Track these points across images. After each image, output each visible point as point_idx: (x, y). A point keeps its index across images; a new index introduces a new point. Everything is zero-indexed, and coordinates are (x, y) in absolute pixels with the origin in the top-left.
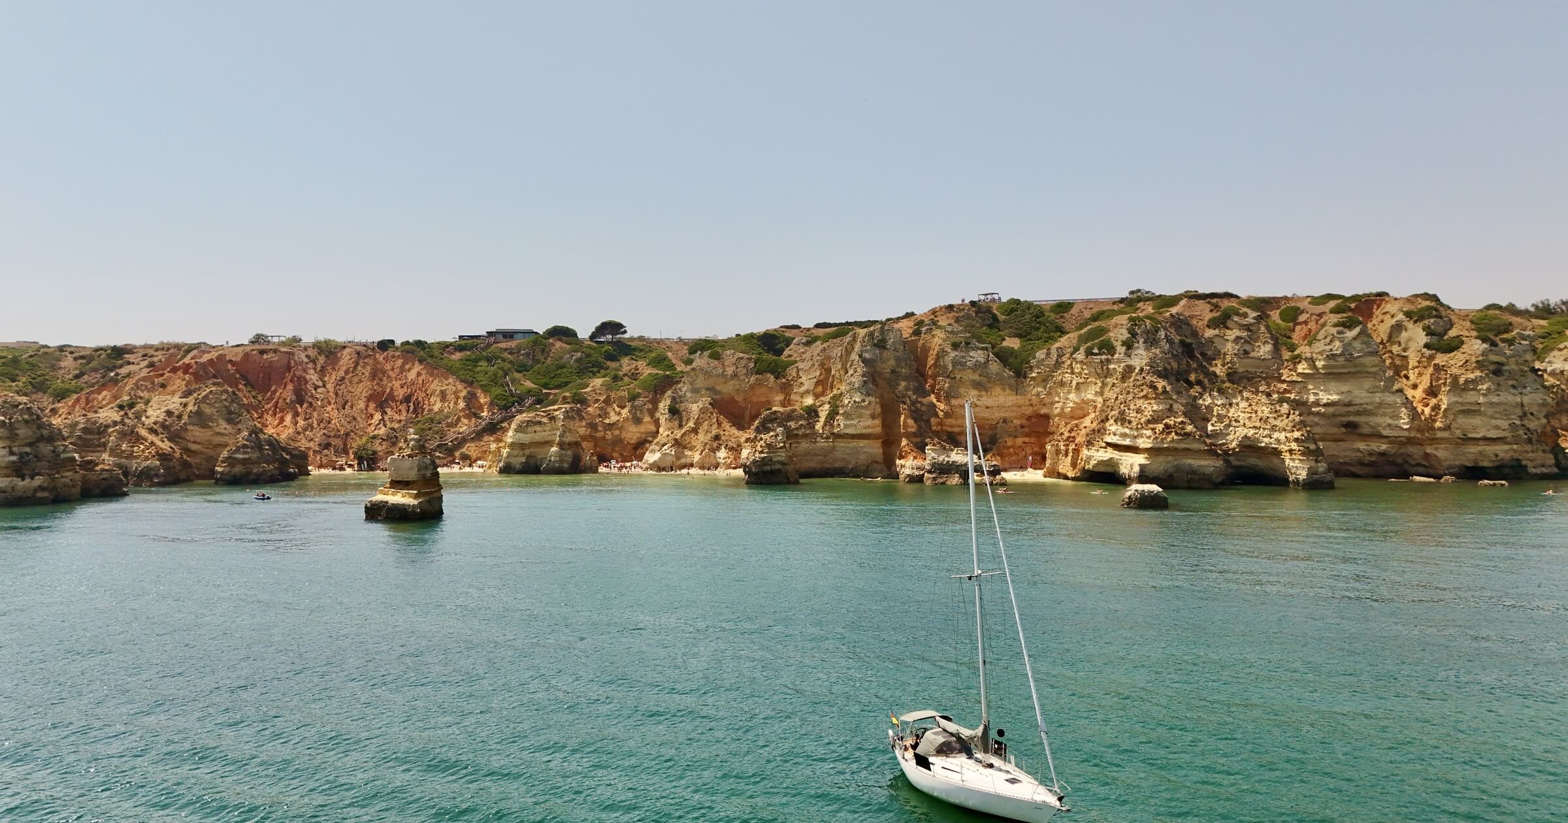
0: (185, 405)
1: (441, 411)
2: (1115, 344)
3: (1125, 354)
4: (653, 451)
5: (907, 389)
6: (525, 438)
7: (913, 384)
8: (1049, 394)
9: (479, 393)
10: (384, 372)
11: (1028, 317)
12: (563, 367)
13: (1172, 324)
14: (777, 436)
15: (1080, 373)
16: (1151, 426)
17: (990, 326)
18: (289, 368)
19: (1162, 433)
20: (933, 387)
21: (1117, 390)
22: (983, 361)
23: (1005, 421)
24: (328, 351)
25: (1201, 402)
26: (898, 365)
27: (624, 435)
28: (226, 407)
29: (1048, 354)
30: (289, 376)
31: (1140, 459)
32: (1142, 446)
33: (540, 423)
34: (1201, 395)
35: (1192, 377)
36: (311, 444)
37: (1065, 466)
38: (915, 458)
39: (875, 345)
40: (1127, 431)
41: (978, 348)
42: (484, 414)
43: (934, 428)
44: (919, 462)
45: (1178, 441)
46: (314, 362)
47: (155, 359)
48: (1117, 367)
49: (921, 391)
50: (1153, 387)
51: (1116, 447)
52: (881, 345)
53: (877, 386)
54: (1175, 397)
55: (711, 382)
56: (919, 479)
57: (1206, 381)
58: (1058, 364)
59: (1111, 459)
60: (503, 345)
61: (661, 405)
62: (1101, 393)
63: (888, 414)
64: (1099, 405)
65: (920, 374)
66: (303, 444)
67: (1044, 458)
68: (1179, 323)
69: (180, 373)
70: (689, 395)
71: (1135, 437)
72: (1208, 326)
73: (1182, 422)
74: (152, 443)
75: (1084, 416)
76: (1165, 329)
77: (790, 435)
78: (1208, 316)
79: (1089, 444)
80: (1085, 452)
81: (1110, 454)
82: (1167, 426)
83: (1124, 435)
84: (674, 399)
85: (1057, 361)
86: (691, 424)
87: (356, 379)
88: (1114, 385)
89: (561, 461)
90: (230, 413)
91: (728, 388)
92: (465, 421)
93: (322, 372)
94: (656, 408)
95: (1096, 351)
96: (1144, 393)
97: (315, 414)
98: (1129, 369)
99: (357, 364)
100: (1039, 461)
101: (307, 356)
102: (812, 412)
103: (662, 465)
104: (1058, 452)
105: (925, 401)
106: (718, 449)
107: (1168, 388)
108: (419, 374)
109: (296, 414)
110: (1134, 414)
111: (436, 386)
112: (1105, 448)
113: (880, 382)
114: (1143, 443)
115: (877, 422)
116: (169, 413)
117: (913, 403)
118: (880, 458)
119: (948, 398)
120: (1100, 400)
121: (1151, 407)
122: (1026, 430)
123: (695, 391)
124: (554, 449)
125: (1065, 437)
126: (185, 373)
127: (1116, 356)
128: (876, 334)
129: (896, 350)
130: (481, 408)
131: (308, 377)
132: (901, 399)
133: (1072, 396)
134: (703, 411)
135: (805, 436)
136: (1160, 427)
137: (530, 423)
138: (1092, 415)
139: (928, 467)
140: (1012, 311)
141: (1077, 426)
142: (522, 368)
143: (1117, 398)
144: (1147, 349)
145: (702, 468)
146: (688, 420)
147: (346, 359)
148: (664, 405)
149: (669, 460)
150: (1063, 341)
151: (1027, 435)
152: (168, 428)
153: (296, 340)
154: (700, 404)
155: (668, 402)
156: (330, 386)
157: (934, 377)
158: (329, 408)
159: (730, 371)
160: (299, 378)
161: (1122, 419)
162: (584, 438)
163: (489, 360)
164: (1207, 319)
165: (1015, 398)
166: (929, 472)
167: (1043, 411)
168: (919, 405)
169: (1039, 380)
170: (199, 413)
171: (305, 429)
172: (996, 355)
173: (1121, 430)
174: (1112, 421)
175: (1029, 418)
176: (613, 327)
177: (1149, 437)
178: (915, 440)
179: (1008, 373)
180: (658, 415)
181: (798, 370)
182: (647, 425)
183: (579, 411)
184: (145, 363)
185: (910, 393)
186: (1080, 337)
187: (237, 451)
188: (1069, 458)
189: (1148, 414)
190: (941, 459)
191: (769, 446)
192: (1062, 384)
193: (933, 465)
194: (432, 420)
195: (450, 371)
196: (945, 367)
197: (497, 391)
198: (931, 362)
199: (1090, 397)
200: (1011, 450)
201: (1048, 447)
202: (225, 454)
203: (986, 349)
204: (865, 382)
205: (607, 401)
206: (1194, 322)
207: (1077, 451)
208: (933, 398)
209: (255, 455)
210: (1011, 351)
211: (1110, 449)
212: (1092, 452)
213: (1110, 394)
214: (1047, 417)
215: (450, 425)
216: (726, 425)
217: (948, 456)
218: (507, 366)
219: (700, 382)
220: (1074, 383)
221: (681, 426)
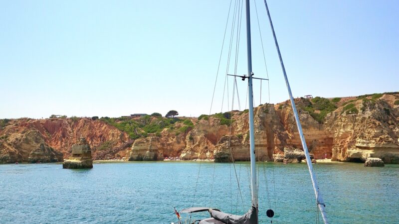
0: (22, 136)
1: (112, 140)
2: (358, 109)
3: (362, 113)
4: (183, 153)
5: (277, 128)
6: (138, 148)
7: (279, 126)
8: (332, 130)
9: (125, 134)
10: (94, 127)
11: (323, 103)
12: (155, 125)
13: (380, 103)
14: (226, 144)
15: (344, 121)
16: (374, 139)
17: (309, 106)
18: (61, 125)
19: (379, 141)
20: (287, 128)
21: (360, 126)
22: (306, 117)
23: (315, 140)
24: (75, 120)
25: (394, 130)
26: (273, 119)
27: (174, 148)
28: (36, 137)
29: (332, 115)
30: (60, 128)
31: (370, 152)
32: (371, 147)
33: (143, 142)
34: (394, 128)
35: (390, 122)
36: (66, 151)
37: (340, 157)
38: (280, 153)
39: (264, 112)
40: (365, 141)
41: (304, 113)
42: (127, 141)
43: (288, 143)
44: (282, 155)
45: (386, 144)
46: (70, 124)
47: (18, 123)
48: (359, 118)
49: (282, 129)
50: (374, 123)
51: (360, 148)
52: (266, 112)
53: (265, 127)
54: (384, 127)
55: (205, 128)
56: (282, 161)
57: (395, 124)
58: (336, 118)
59: (358, 153)
60: (135, 119)
61: (187, 137)
62: (353, 128)
63: (269, 137)
64: (353, 133)
65: (282, 123)
66: (63, 151)
67: (331, 154)
68: (383, 103)
69: (24, 127)
70: (197, 133)
71: (368, 143)
72: (395, 104)
73: (387, 137)
74: (8, 149)
75: (347, 138)
76: (378, 104)
77: (232, 145)
78: (394, 100)
79: (349, 147)
80: (348, 150)
81: (358, 151)
82: (381, 139)
83: (363, 143)
84: (191, 134)
85: (335, 117)
86: (197, 143)
87: (84, 130)
88: (358, 125)
89: (150, 156)
90: (37, 139)
91: (211, 130)
92: (119, 143)
93: (73, 127)
94: (185, 138)
95: (350, 112)
96: (371, 126)
97: (68, 141)
98: (364, 118)
99: (84, 125)
100: (329, 155)
101: (68, 122)
102: (241, 137)
103: (186, 158)
104: (337, 151)
105: (284, 133)
106: (207, 152)
107: (381, 124)
108: (105, 128)
109: (62, 141)
110: (367, 134)
111: (111, 132)
112: (356, 148)
113: (266, 125)
114: (371, 145)
115: (266, 140)
116: (17, 139)
117: (279, 133)
118: (267, 154)
119: (293, 132)
120: (353, 131)
121: (374, 132)
122: (324, 144)
123: (199, 131)
124: (148, 152)
125: (339, 145)
126: (25, 126)
127: (359, 114)
128: (265, 108)
129: (272, 114)
130: (126, 139)
131: (67, 129)
132: (274, 132)
133: (342, 130)
134: (201, 138)
135: (238, 145)
136: (378, 139)
137: (140, 142)
138: (350, 137)
139: (285, 156)
140: (317, 101)
141: (344, 141)
142: (141, 126)
143: (360, 129)
144: (370, 111)
145: (201, 159)
146: (196, 142)
147: (81, 122)
148: (188, 137)
149: (189, 156)
150: (337, 110)
151: (324, 146)
152: (15, 144)
153: (64, 117)
154: (201, 136)
155: (189, 135)
156: (75, 132)
157: (287, 124)
158: (74, 139)
159: (211, 124)
160: (64, 129)
161: (362, 137)
162: (160, 149)
163: (130, 124)
164: (394, 101)
165: (319, 131)
166: (285, 158)
167: (330, 136)
168: (281, 134)
169: (328, 124)
170: (26, 139)
171: (65, 146)
172: (311, 115)
173: (362, 141)
174: (358, 138)
175: (325, 139)
176: (173, 113)
177: (374, 143)
178: (280, 147)
179: (316, 122)
180: (186, 140)
181: (236, 123)
182: (182, 144)
183: (158, 139)
184: (15, 124)
185: (278, 130)
186: (344, 108)
187: (36, 151)
188: (341, 153)
189: (373, 134)
190: (290, 153)
191: (223, 148)
192: (337, 126)
193: (287, 155)
194: (108, 143)
195: (116, 127)
196: (291, 120)
197: (131, 133)
198: (286, 118)
199: (349, 130)
200: (318, 152)
201: (333, 150)
202: (32, 152)
203: (307, 113)
204: (260, 125)
205: (168, 136)
206: (389, 103)
207: (344, 150)
208: (287, 132)
209: (42, 153)
210: (317, 115)
211: (358, 149)
212: (350, 150)
213: (357, 128)
214: (332, 139)
215: (114, 145)
216: (210, 143)
217: (293, 152)
218: (136, 125)
219: (201, 128)
220: (342, 125)
221: (194, 144)
